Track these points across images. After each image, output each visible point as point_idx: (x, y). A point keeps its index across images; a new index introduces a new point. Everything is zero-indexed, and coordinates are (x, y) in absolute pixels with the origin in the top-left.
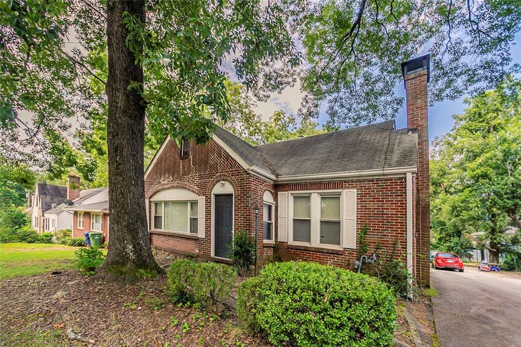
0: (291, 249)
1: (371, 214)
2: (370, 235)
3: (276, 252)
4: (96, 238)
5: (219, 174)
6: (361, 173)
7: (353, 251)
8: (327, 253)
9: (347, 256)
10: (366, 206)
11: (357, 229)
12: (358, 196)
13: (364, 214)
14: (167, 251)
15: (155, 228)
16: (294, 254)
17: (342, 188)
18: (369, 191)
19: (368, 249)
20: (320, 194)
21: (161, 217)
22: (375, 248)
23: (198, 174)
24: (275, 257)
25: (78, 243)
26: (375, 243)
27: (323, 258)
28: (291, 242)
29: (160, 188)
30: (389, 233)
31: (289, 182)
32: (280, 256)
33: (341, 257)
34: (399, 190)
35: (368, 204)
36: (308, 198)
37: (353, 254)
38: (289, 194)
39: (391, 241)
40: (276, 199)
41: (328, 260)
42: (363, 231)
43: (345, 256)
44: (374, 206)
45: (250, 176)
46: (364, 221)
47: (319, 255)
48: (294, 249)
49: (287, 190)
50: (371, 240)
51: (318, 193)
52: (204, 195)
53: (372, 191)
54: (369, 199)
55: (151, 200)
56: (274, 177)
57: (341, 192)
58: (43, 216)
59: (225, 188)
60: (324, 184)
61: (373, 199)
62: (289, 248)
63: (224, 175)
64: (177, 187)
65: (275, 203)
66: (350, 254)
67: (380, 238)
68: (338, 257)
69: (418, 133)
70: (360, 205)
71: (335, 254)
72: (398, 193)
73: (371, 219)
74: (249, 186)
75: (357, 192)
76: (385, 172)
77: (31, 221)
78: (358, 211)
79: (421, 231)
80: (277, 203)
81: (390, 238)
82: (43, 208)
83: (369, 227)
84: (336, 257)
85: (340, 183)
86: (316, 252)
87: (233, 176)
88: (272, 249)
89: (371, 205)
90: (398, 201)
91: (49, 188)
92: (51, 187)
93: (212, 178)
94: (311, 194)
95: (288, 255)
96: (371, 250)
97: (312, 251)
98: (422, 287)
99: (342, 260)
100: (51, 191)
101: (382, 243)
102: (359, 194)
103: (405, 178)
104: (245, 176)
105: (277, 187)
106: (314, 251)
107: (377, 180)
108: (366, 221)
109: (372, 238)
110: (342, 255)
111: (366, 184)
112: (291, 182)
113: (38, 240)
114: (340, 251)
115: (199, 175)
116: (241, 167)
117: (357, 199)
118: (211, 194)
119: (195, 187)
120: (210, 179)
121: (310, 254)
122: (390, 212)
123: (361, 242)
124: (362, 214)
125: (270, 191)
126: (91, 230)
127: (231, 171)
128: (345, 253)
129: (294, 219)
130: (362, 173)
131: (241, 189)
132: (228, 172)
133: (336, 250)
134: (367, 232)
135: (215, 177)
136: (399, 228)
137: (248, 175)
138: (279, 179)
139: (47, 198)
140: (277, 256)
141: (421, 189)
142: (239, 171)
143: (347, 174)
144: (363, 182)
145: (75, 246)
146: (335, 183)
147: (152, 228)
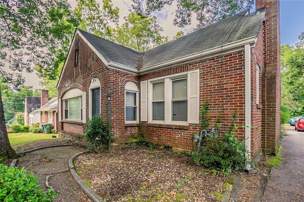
0: (150, 127)
1: (212, 90)
2: (211, 110)
3: (139, 130)
4: (47, 127)
5: (93, 73)
6: (201, 54)
7: (196, 126)
8: (175, 129)
9: (191, 130)
10: (208, 84)
11: (200, 105)
12: (200, 76)
13: (206, 91)
14: (69, 134)
15: (65, 118)
16: (152, 131)
17: (187, 70)
18: (210, 69)
19: (209, 123)
20: (172, 79)
21: (68, 110)
22: (215, 122)
24: (139, 134)
25: (38, 131)
26: (216, 117)
27: (173, 133)
28: (151, 121)
29: (65, 90)
30: (229, 107)
31: (148, 72)
32: (143, 133)
33: (187, 132)
34: (237, 64)
35: (209, 81)
36: (162, 83)
37: (196, 128)
38: (149, 82)
39: (231, 114)
40: (139, 88)
41: (177, 135)
42: (205, 107)
43: (190, 130)
44: (215, 83)
45: (110, 71)
46: (206, 98)
47: (170, 131)
48: (152, 127)
49: (147, 79)
50: (212, 114)
51: (170, 78)
52: (85, 91)
53: (213, 69)
54: (210, 76)
55: (62, 99)
56: (136, 70)
57: (187, 74)
58: (28, 116)
59: (96, 83)
60: (173, 69)
61: (214, 76)
62: (148, 126)
63: (95, 73)
64: (73, 88)
65: (139, 90)
66: (194, 128)
67: (220, 112)
68: (184, 132)
69: (266, 11)
70: (202, 84)
71: (181, 129)
72: (237, 67)
73: (212, 95)
74: (109, 78)
75: (200, 71)
76: (223, 48)
77: (24, 120)
78: (200, 89)
79: (266, 102)
80: (140, 91)
81: (229, 112)
82: (28, 111)
83: (210, 102)
84: (183, 132)
85: (186, 66)
86: (168, 128)
87: (100, 73)
88: (137, 128)
89: (212, 82)
90: (237, 74)
91: (33, 99)
92: (34, 98)
94: (164, 79)
95: (148, 132)
96: (212, 124)
97: (164, 128)
98: (268, 154)
99: (187, 134)
100: (34, 101)
101: (222, 117)
102: (202, 73)
103: (243, 51)
104: (106, 71)
105: (139, 78)
106: (166, 128)
107: (218, 57)
108: (207, 98)
109: (213, 112)
110: (187, 130)
111: (208, 63)
112: (150, 72)
113: (20, 131)
114: (186, 126)
115: (83, 77)
116: (104, 65)
117: (200, 78)
118: (88, 90)
119: (81, 86)
120: (88, 78)
121: (163, 130)
122: (229, 86)
123: (203, 118)
124: (204, 91)
125: (133, 82)
126: (48, 122)
127: (99, 69)
128: (190, 128)
129: (152, 102)
130: (203, 53)
131: (104, 82)
132: (97, 70)
133: (182, 126)
134: (208, 107)
135: (90, 76)
136: (238, 101)
137: (108, 70)
138: (140, 71)
139: (31, 105)
140: (141, 133)
141: (268, 63)
142: (103, 69)
143: (190, 57)
144: (205, 61)
145: (37, 133)
146: (182, 67)
147: (63, 118)
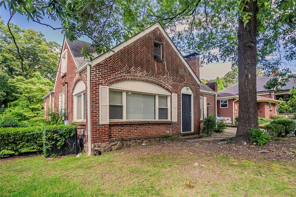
5: (185, 82)
21: (122, 107)
23: (172, 78)
52: (176, 93)
63: (188, 84)
64: (152, 82)
87: (192, 85)
93: (181, 83)
104: (198, 87)
118: (180, 93)
119: (170, 86)
120: (180, 84)
127: (192, 83)
131: (196, 93)
132: (190, 82)
135: (183, 83)
